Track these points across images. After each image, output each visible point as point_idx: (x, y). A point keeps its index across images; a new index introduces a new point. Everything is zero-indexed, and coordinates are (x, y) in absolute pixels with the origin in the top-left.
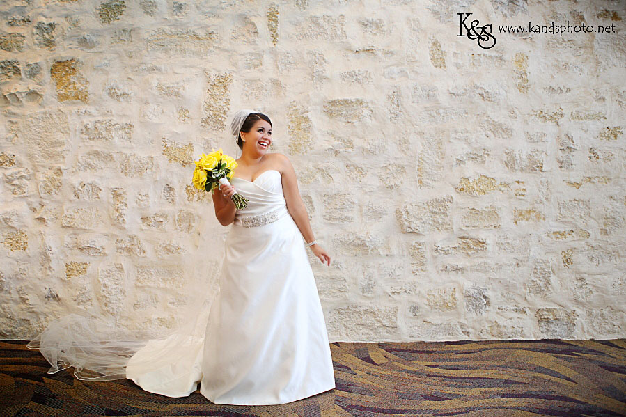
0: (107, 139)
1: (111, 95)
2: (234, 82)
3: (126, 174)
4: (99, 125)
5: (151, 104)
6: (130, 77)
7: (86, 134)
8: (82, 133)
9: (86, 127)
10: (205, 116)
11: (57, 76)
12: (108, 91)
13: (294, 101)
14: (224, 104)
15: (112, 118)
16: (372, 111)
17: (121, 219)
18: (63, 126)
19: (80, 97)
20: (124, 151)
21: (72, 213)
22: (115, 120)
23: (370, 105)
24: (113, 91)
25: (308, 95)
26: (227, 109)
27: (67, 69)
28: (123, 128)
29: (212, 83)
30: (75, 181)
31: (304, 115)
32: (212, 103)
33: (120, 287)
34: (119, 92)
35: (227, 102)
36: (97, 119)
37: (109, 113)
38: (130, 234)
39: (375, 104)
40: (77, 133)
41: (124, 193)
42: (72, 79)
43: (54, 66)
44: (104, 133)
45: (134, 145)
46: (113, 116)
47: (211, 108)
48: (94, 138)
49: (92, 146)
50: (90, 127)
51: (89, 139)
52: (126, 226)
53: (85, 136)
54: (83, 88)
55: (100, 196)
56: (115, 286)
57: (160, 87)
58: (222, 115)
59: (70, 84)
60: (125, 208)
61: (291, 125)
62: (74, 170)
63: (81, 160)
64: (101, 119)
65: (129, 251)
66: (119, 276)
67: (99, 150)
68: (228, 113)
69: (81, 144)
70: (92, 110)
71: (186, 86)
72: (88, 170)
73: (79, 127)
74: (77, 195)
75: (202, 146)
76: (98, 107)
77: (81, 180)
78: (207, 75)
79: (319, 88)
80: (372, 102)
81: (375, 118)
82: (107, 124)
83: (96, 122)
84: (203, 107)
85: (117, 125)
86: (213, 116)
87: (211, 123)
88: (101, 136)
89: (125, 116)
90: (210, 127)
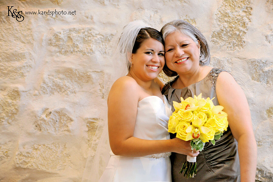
0: (84, 54)
4: (74, 34)
7: (56, 45)
8: (51, 44)
9: (56, 36)
10: (218, 29)
15: (93, 26)
18: (25, 34)
21: (30, 150)
22: (98, 29)
26: (247, 21)
30: (37, 106)
32: (228, 11)
36: (72, 26)
37: (89, 20)
40: (44, 44)
44: (81, 46)
46: (94, 23)
47: (226, 19)
48: (66, 52)
49: (64, 62)
50: (62, 36)
51: (60, 52)
53: (53, 49)
55: (70, 128)
58: (241, 28)
62: (37, 92)
63: (47, 80)
67: (72, 66)
68: (249, 25)
69: (48, 59)
72: (56, 93)
73: (46, 35)
74: (38, 127)
77: (45, 106)
82: (86, 33)
83: (70, 30)
84: (215, 17)
85: (99, 36)
86: (228, 29)
87: (225, 38)
88: (76, 49)
89: (110, 24)
90: (223, 43)
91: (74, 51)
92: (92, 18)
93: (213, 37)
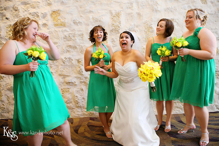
0: (74, 40)
1: (74, 23)
2: (122, 15)
3: (82, 53)
4: (70, 35)
5: (90, 26)
6: (81, 15)
7: (66, 39)
8: (64, 39)
9: (65, 36)
10: (112, 29)
11: (53, 17)
12: (73, 21)
13: (146, 21)
14: (119, 24)
15: (75, 32)
16: (177, 23)
17: (81, 71)
18: (57, 36)
19: (62, 24)
20: (81, 45)
21: (63, 70)
22: (77, 33)
23: (177, 21)
24: (75, 21)
25: (152, 18)
26: (120, 26)
27: (57, 14)
28: (80, 35)
29: (113, 16)
30: (63, 57)
31: (150, 26)
32: (114, 23)
33: (83, 97)
34: (77, 22)
35: (120, 23)
36: (70, 33)
37: (74, 30)
38: (85, 76)
39: (179, 20)
40: (62, 39)
41: (82, 61)
42: (59, 18)
43: (52, 13)
44: (73, 38)
45: (84, 42)
47: (113, 26)
48: (69, 40)
49: (68, 43)
50: (67, 36)
51: (67, 41)
52: (83, 73)
53: (65, 40)
54: (64, 21)
55: (73, 62)
56: (80, 97)
57: (93, 18)
58: (118, 28)
59: (58, 20)
60: (82, 66)
61: (145, 30)
62: (62, 53)
63: (64, 49)
64: (71, 32)
65: (85, 83)
66: (82, 92)
67: (71, 44)
68: (120, 27)
69: (64, 43)
70: (67, 29)
71: (103, 18)
72: (67, 53)
73: (63, 36)
74: (64, 63)
75: (111, 41)
76: (69, 28)
77: (65, 57)
78: (111, 13)
79: (156, 15)
80: (178, 19)
81: (179, 26)
82: (74, 34)
83: (69, 34)
84: (110, 25)
85: (77, 35)
86: (114, 29)
87: (114, 31)
88: (71, 39)
89: (80, 31)
90: (113, 33)
91: (71, 40)
92: (75, 30)
93: (110, 31)
